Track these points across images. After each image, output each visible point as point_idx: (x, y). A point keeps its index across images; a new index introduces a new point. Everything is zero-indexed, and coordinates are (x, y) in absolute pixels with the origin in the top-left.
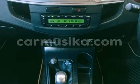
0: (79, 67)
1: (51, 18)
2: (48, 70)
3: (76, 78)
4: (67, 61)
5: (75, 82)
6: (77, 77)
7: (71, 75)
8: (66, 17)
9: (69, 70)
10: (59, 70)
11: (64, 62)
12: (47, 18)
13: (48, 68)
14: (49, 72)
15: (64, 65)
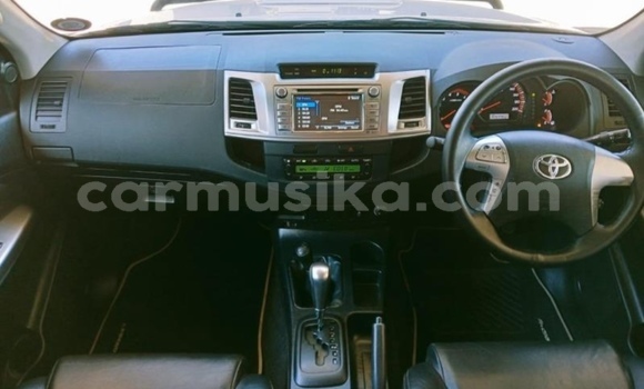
1: (302, 164)
8: (328, 161)
12: (294, 164)
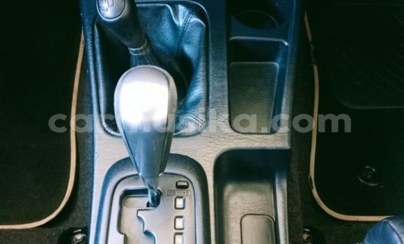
0: (233, 38)
2: (97, 46)
3: (220, 85)
4: (181, 8)
5: (215, 103)
6: (225, 83)
7: (200, 75)
9: (189, 50)
10: (145, 49)
11: (166, 12)
13: (97, 40)
14: (99, 58)
15: (166, 26)
